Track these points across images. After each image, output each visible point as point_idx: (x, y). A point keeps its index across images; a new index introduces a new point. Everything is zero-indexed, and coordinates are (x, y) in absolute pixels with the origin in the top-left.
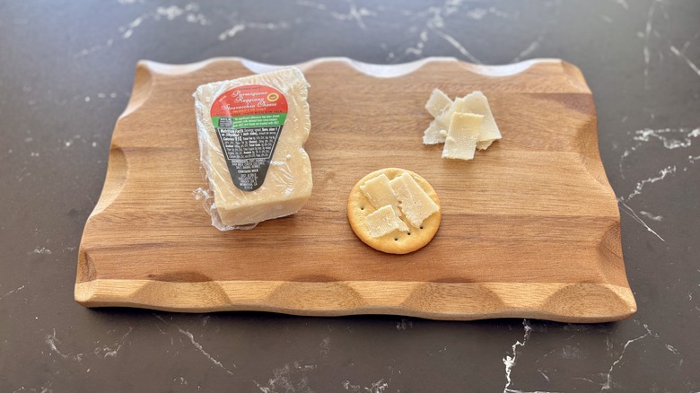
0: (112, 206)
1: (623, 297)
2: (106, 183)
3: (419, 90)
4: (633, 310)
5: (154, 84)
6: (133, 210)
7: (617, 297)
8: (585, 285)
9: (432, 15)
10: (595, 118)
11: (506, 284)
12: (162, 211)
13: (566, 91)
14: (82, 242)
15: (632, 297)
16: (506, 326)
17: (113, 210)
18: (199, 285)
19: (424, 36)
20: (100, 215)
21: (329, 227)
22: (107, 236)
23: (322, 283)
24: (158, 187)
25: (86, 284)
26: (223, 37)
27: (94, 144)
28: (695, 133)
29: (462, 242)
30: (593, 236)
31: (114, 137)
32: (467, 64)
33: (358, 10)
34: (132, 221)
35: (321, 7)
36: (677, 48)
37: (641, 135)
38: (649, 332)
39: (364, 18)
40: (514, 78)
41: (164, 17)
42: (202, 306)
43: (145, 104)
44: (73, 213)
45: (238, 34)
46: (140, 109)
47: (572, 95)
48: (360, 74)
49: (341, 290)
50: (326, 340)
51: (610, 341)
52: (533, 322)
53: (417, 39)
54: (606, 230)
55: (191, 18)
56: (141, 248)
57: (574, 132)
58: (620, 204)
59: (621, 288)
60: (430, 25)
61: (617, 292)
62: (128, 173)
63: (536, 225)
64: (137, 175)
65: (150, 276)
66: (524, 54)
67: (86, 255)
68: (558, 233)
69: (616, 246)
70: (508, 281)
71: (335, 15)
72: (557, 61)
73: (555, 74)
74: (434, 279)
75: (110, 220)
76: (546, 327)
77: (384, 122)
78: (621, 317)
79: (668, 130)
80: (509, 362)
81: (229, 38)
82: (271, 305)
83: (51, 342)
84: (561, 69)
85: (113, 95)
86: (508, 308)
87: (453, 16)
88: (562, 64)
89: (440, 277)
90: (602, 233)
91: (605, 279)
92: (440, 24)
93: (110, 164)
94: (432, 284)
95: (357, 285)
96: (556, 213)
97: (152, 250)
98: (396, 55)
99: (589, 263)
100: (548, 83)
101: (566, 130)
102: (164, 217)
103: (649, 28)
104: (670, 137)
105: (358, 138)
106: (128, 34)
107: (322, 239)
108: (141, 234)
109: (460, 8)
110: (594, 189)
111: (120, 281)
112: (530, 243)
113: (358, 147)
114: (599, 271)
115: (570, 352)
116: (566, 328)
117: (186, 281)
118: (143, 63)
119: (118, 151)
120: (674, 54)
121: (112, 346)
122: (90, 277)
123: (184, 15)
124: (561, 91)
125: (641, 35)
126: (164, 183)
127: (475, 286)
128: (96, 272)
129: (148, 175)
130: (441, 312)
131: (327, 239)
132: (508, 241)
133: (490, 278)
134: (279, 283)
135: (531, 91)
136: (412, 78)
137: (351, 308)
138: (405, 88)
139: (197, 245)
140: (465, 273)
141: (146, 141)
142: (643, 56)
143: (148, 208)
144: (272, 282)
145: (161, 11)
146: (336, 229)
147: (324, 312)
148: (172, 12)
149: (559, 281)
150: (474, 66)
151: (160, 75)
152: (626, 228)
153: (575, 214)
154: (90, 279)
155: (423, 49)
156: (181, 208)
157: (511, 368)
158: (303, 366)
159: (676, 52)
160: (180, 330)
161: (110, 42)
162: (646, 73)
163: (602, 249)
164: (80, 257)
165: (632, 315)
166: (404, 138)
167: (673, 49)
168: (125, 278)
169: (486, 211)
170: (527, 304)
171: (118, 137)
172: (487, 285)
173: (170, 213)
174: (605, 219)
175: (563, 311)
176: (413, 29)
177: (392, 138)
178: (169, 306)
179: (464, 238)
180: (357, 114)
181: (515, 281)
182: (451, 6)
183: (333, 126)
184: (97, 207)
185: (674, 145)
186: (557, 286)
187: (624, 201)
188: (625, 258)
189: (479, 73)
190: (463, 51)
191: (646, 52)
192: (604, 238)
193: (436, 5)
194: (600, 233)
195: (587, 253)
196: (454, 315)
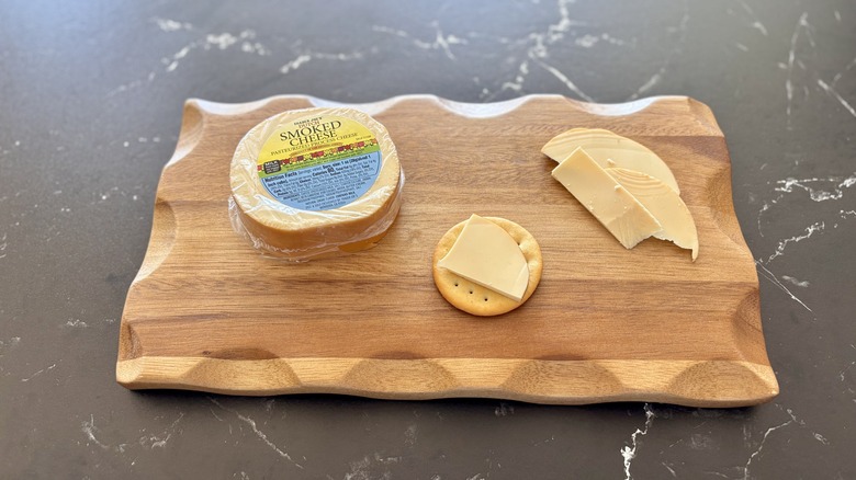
0: (158, 270)
1: (763, 378)
2: (151, 244)
3: (519, 133)
4: (775, 393)
5: (205, 126)
6: (182, 276)
7: (755, 377)
8: (718, 363)
9: (534, 43)
10: (728, 165)
11: (624, 361)
12: (218, 277)
13: (694, 134)
14: (125, 313)
15: (773, 377)
16: (624, 411)
17: (160, 276)
18: (262, 364)
19: (524, 68)
20: (145, 281)
21: (415, 295)
22: (154, 306)
23: (407, 361)
24: (211, 249)
25: (129, 362)
26: (285, 70)
27: (135, 198)
28: (848, 182)
29: (572, 312)
30: (727, 305)
31: (160, 189)
32: (577, 102)
33: (445, 37)
34: (184, 288)
35: (402, 33)
36: (825, 82)
37: (784, 185)
38: (794, 418)
39: (452, 46)
40: (632, 117)
41: (215, 46)
42: (266, 388)
43: (195, 150)
44: (111, 278)
45: (303, 65)
46: (189, 156)
47: (701, 138)
48: (448, 114)
49: (429, 369)
50: (411, 429)
51: (747, 429)
52: (656, 406)
53: (517, 71)
54: (743, 297)
55: (247, 47)
56: (194, 320)
57: (704, 182)
58: (758, 267)
59: (760, 366)
60: (531, 55)
61: (755, 371)
62: (177, 232)
63: (659, 292)
64: (188, 234)
65: (205, 353)
66: (642, 89)
67: (129, 328)
68: (685, 301)
69: (754, 317)
70: (627, 358)
71: (418, 43)
72: (684, 98)
73: (681, 114)
74: (539, 355)
75: (156, 287)
76: (671, 412)
77: (479, 170)
78: (761, 400)
79: (815, 179)
80: (628, 454)
81: (292, 71)
82: (348, 387)
83: (88, 430)
84: (688, 108)
85: (156, 140)
86: (627, 389)
87: (558, 44)
88: (689, 100)
89: (546, 353)
90: (737, 301)
91: (741, 356)
92: (543, 54)
93: (155, 221)
94: (538, 362)
95: (448, 363)
96: (683, 278)
97: (207, 322)
98: (492, 90)
99: (721, 336)
100: (672, 124)
101: (693, 179)
102: (220, 284)
103: (792, 58)
104: (817, 188)
105: (447, 190)
106: (173, 67)
107: (407, 309)
108: (194, 303)
109: (566, 34)
110: (728, 249)
111: (170, 358)
112: (653, 314)
113: (448, 201)
114: (734, 346)
115: (699, 441)
116: (695, 413)
117: (248, 359)
118: (190, 101)
119: (165, 205)
120: (822, 89)
121: (161, 435)
122: (135, 354)
123: (239, 44)
124: (688, 133)
125: (782, 66)
126: (219, 244)
127: (589, 364)
128: (141, 348)
129: (199, 234)
130: (548, 395)
131: (412, 309)
132: (626, 311)
133: (606, 355)
134: (356, 361)
135: (653, 134)
136: (511, 118)
137: (442, 390)
138: (503, 130)
139: (260, 316)
140: (577, 348)
141: (197, 193)
142: (786, 91)
143: (201, 273)
144: (348, 359)
145: (211, 39)
146: (423, 297)
147: (410, 395)
148: (224, 40)
149: (687, 358)
150: (584, 104)
151: (211, 116)
152: (766, 296)
153: (705, 279)
154: (134, 356)
155: (523, 84)
156: (239, 273)
157: (631, 461)
158: (385, 459)
159: (825, 86)
160: (240, 417)
161: (152, 76)
162: (789, 111)
163: (738, 321)
164: (123, 330)
165: (773, 398)
166: (502, 190)
167: (821, 83)
168: (176, 356)
169: (599, 275)
170: (649, 385)
171: (163, 190)
172: (603, 363)
173: (227, 279)
174: (741, 285)
175: (692, 393)
176: (511, 60)
177: (487, 190)
178: (227, 388)
179: (574, 308)
180: (447, 162)
181: (635, 358)
182: (556, 32)
183: (419, 175)
184: (140, 272)
185: (822, 198)
186: (684, 364)
187: (763, 264)
188: (765, 332)
189: (590, 112)
190: (571, 85)
191: (789, 86)
192: (740, 308)
193: (538, 32)
194: (735, 301)
195: (720, 325)
196: (563, 399)
